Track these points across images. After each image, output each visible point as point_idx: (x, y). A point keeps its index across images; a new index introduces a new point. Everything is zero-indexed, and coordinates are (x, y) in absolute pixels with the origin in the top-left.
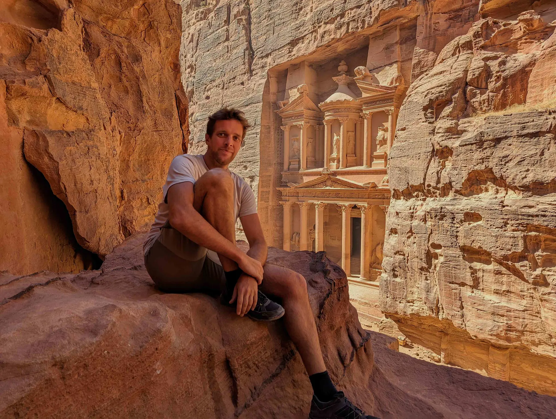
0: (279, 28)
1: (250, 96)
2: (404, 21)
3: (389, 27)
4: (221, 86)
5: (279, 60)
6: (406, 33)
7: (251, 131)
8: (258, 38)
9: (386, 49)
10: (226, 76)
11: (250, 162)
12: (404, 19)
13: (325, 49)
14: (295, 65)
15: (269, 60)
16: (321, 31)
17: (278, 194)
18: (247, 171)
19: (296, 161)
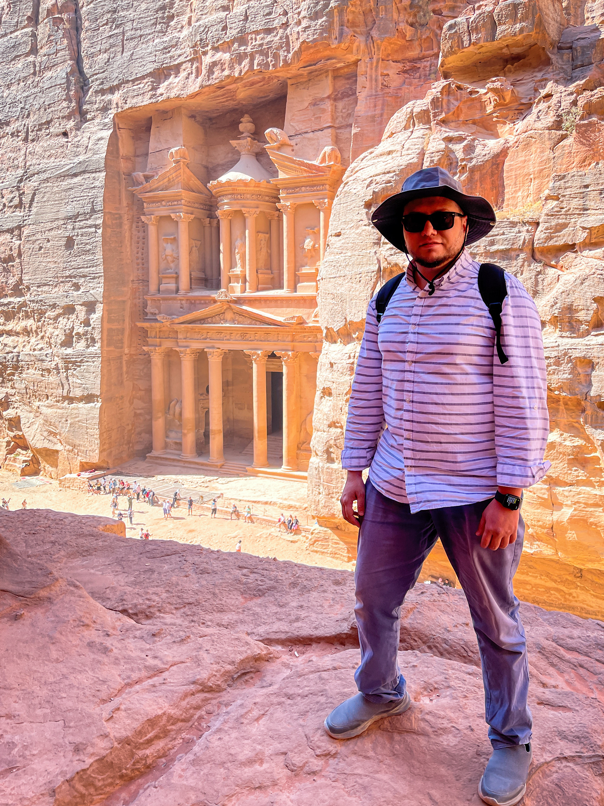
0: (133, 44)
1: (82, 158)
2: (339, 65)
3: (316, 71)
4: (22, 135)
5: (135, 100)
6: (342, 85)
7: (84, 222)
8: (93, 55)
9: (314, 105)
10: (32, 118)
11: (85, 276)
12: (339, 62)
13: (215, 92)
14: (165, 112)
15: (116, 97)
16: (207, 60)
17: (140, 333)
18: (79, 292)
19: (173, 277)
